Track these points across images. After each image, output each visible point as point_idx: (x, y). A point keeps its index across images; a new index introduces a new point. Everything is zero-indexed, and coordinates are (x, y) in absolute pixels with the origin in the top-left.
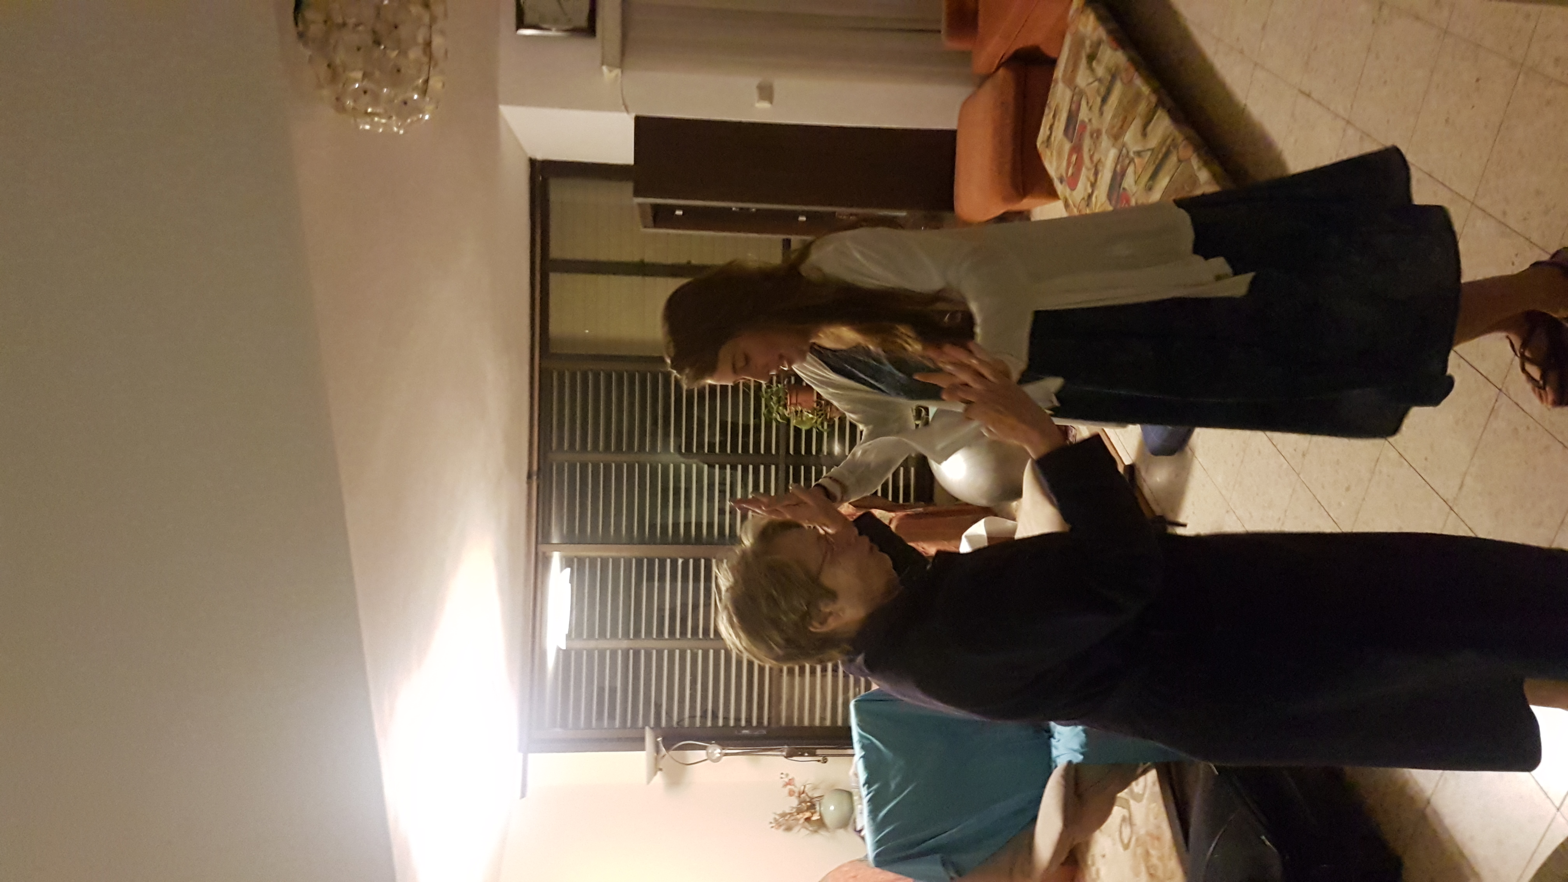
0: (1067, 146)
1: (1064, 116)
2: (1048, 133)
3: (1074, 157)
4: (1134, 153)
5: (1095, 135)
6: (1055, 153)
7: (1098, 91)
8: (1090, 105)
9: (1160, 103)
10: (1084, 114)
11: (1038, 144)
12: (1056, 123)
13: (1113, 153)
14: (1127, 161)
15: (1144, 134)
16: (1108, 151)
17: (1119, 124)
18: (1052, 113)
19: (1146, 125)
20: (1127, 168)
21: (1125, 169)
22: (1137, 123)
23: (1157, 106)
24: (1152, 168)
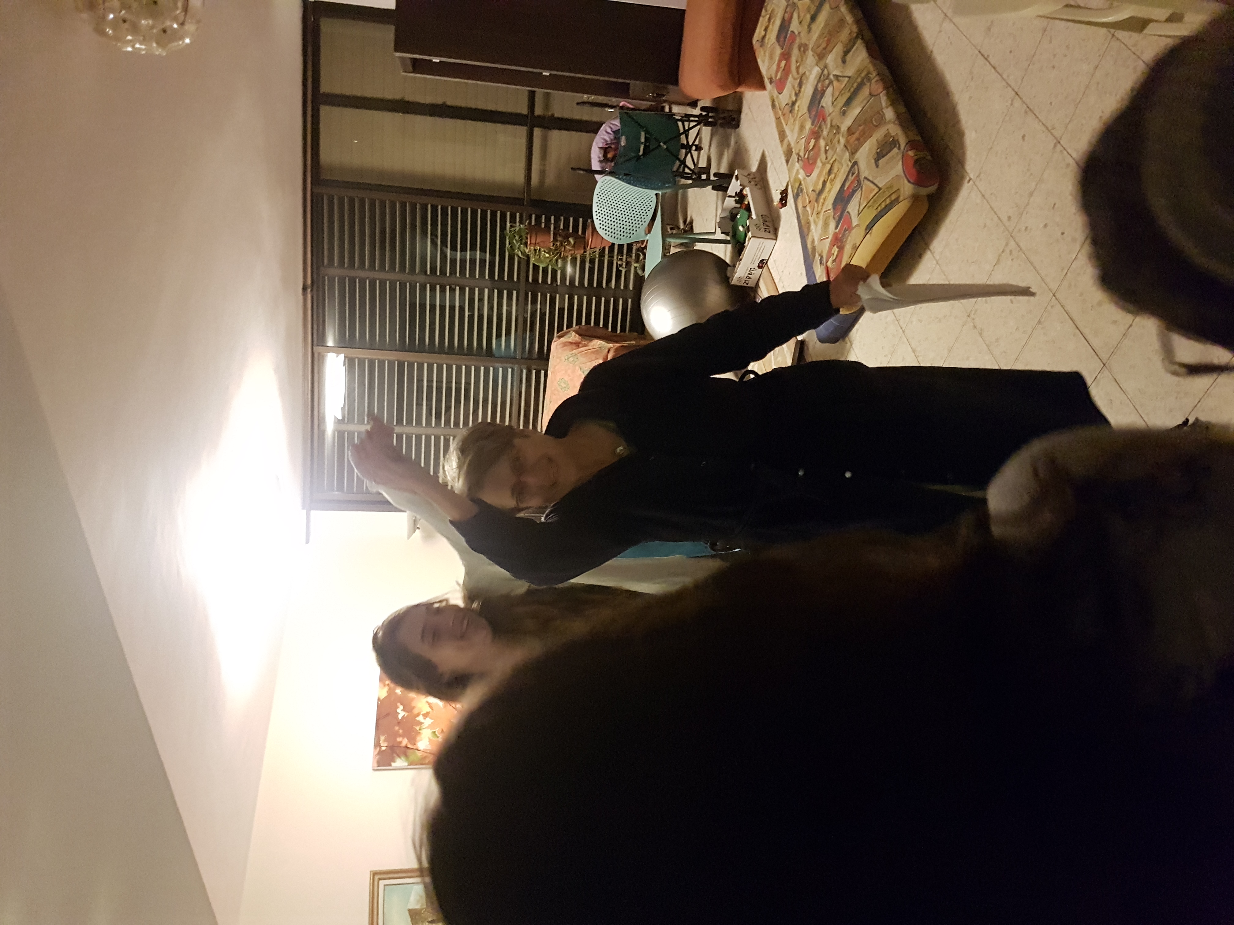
0: (778, 51)
1: (778, 23)
2: (763, 33)
3: (783, 63)
4: (834, 75)
5: (802, 49)
6: (767, 54)
7: (809, 9)
8: (801, 19)
9: (860, 35)
10: (794, 26)
11: (754, 42)
12: (771, 26)
13: (816, 70)
14: (827, 82)
15: (844, 61)
16: (812, 68)
17: (824, 45)
18: (768, 16)
19: (846, 53)
20: (827, 88)
21: (825, 88)
22: (838, 49)
23: (857, 37)
24: (847, 95)
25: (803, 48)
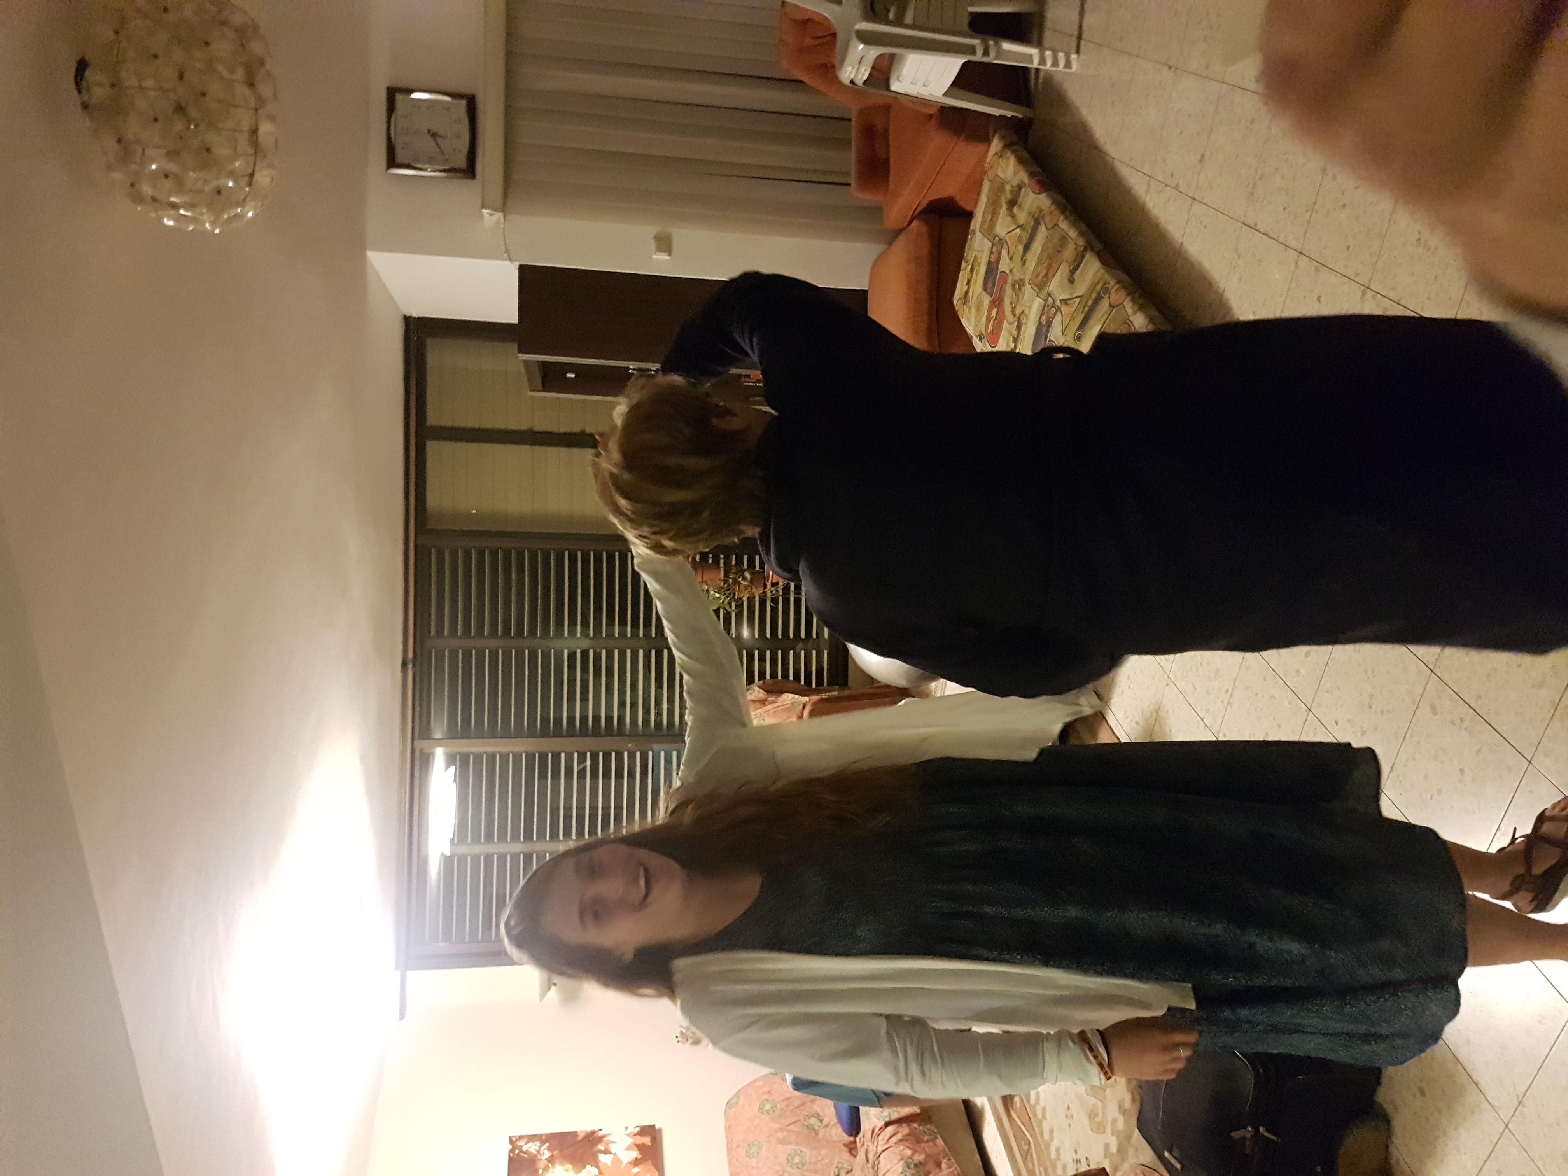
0: (987, 300)
1: (983, 268)
2: (966, 288)
3: (995, 310)
4: (1061, 300)
5: (1017, 286)
6: (973, 309)
7: (1020, 239)
8: (1011, 254)
9: (1089, 246)
10: (1004, 265)
11: (955, 301)
12: (974, 276)
13: (1038, 303)
14: (1053, 310)
15: (1072, 281)
16: (1032, 302)
17: (1044, 272)
18: (970, 267)
19: (1073, 271)
20: (1053, 318)
21: (1051, 319)
22: (1063, 271)
23: (1085, 250)
24: (1081, 317)
25: (1019, 285)
